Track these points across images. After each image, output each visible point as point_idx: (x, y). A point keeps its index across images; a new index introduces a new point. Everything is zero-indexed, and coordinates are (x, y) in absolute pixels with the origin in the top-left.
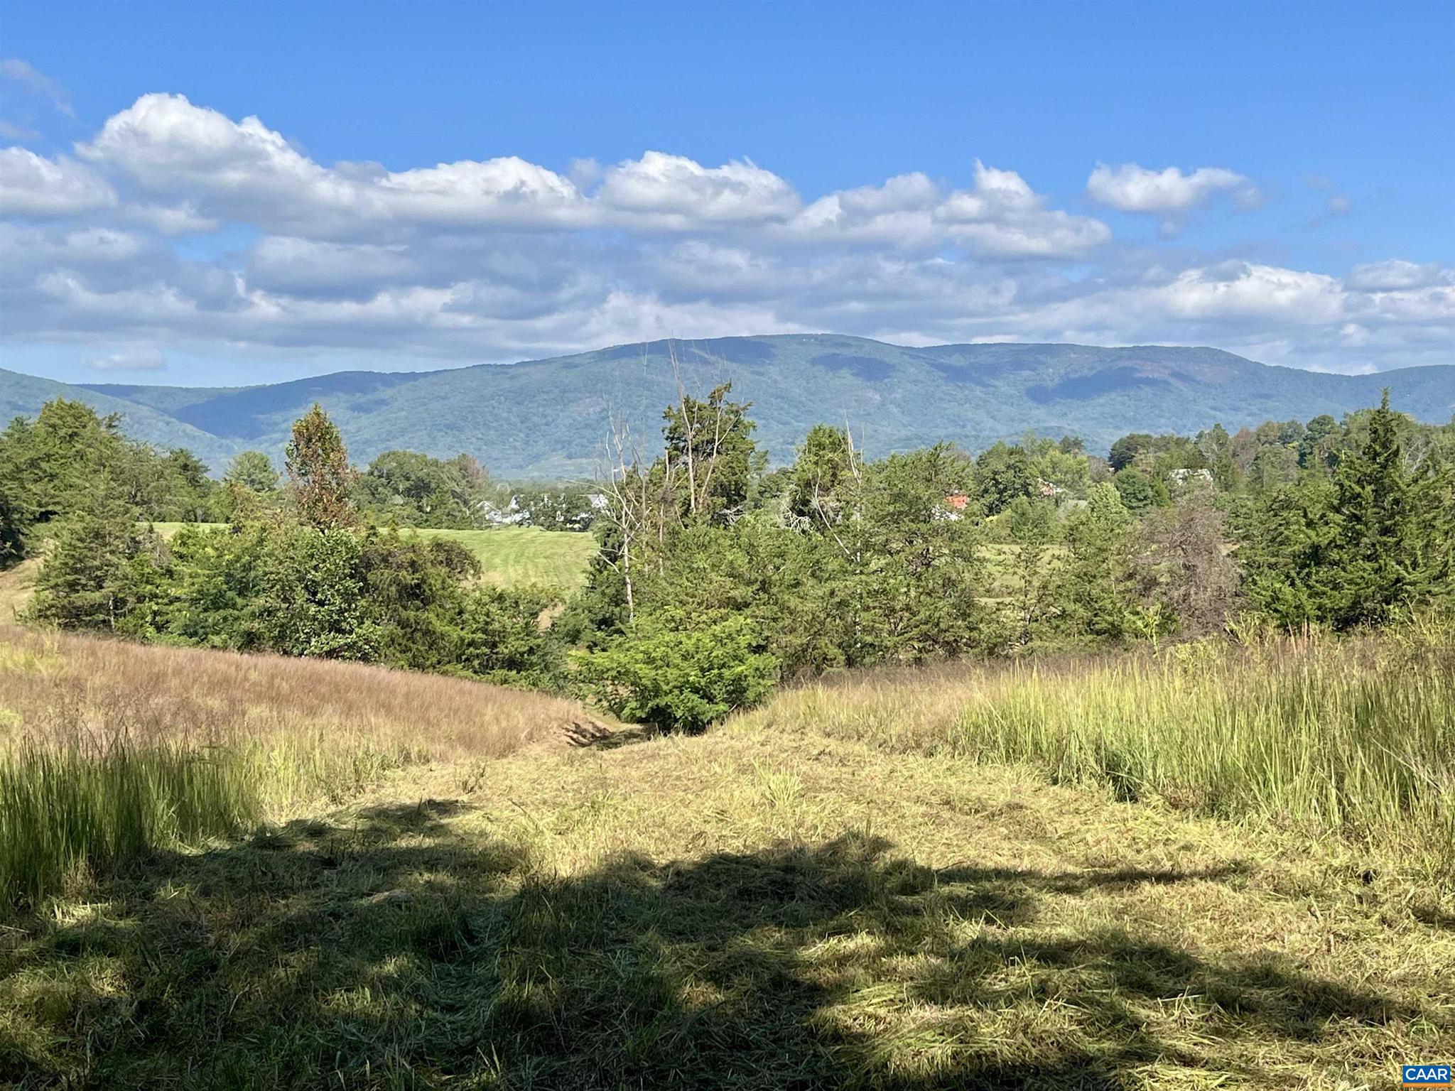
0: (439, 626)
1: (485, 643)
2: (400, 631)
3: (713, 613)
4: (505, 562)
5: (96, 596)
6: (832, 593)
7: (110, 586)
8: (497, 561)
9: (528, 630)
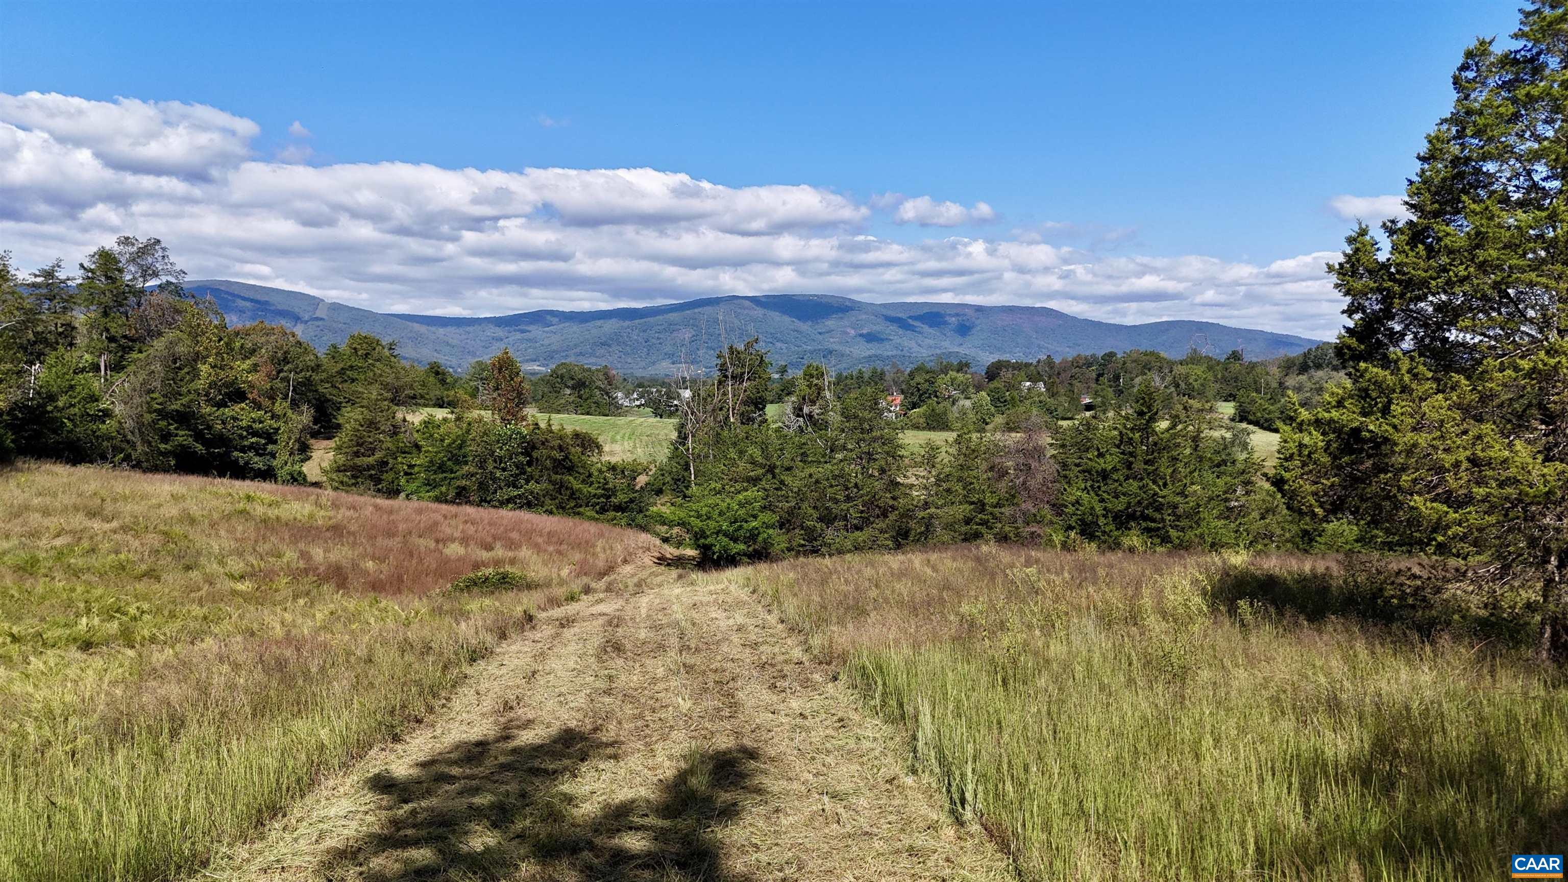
0: (576, 485)
1: (602, 496)
2: (552, 487)
3: (738, 486)
4: (623, 437)
5: (371, 460)
6: (811, 475)
7: (378, 455)
8: (618, 437)
9: (631, 487)
